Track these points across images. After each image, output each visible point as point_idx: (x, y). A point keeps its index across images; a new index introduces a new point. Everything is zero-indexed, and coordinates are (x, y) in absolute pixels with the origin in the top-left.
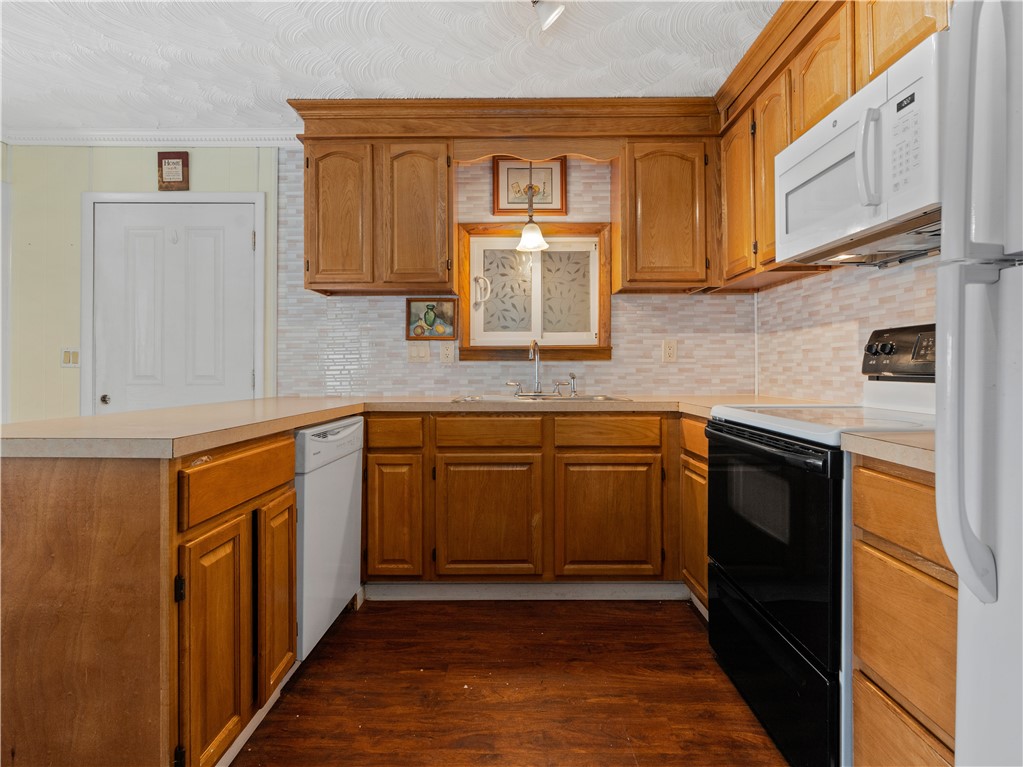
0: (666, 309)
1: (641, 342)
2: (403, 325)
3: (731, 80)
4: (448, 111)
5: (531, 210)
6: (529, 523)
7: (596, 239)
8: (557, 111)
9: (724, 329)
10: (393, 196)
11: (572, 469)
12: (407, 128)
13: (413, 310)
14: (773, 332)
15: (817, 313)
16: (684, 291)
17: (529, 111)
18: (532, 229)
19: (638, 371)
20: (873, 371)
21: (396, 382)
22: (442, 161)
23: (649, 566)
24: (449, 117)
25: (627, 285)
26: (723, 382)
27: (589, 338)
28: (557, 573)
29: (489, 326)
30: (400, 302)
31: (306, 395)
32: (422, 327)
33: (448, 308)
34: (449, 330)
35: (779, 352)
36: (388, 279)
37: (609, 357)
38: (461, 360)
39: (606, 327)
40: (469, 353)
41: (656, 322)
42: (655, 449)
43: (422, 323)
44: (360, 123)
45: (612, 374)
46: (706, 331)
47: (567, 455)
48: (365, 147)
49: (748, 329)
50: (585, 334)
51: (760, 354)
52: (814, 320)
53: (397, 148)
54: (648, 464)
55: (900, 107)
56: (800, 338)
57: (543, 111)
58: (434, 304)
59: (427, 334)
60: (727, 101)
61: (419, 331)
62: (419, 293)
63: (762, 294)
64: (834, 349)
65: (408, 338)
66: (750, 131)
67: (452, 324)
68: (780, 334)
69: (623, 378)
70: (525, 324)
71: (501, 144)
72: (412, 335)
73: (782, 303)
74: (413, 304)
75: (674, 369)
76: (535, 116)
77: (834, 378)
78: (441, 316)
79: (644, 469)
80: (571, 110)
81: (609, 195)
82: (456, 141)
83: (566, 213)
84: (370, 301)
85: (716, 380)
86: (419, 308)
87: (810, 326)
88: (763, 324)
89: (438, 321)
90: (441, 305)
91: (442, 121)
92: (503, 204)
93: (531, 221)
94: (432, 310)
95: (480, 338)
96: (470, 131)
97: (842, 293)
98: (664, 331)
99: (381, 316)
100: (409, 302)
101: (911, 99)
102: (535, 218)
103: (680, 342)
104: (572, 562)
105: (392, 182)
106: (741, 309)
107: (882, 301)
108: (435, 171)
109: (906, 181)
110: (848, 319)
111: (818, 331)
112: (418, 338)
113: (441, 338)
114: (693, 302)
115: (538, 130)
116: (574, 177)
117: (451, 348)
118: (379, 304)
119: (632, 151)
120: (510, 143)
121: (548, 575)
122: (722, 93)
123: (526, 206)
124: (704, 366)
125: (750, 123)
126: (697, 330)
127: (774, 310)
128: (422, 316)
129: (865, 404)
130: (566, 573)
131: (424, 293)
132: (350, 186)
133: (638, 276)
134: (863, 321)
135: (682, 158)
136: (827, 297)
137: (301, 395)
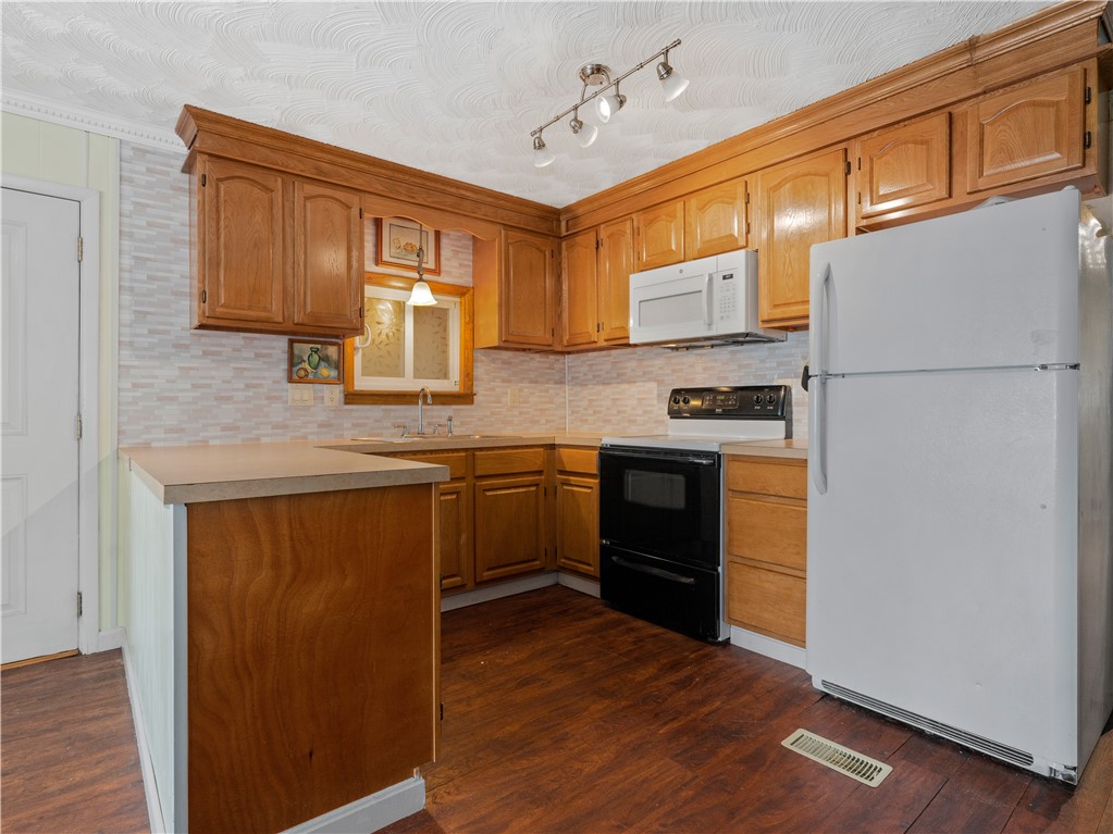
0: (510, 363)
1: (493, 389)
2: (285, 366)
3: (579, 204)
4: (362, 166)
5: (419, 269)
6: (458, 543)
7: (458, 300)
8: (454, 190)
9: (548, 381)
10: (305, 236)
11: (488, 493)
12: (320, 172)
13: (296, 352)
14: (583, 384)
15: (624, 374)
16: (524, 350)
17: (432, 184)
18: (423, 286)
19: (492, 413)
20: (675, 414)
21: (275, 427)
22: (355, 212)
23: (538, 562)
24: (360, 171)
25: (502, 345)
26: (547, 422)
27: (451, 384)
28: (478, 580)
29: (366, 372)
30: (281, 343)
31: (161, 444)
32: (305, 370)
33: (332, 351)
34: (334, 373)
35: (590, 400)
36: (301, 321)
37: (472, 403)
38: (346, 403)
39: (468, 376)
40: (353, 398)
41: (504, 374)
42: (540, 472)
43: (306, 365)
44: (267, 151)
45: (472, 417)
46: (537, 382)
47: (484, 483)
48: (276, 181)
49: (561, 382)
50: (446, 381)
51: (570, 401)
52: (621, 378)
53: (311, 189)
54: (537, 485)
55: (724, 278)
56: (608, 391)
57: (444, 187)
58: (319, 346)
59: (311, 376)
60: (569, 215)
61: (302, 373)
62: (303, 334)
63: (570, 356)
64: (638, 399)
65: (290, 380)
66: (595, 246)
67: (337, 368)
68: (590, 386)
69: (480, 420)
70: (398, 371)
71: (407, 207)
72: (295, 377)
73: (592, 365)
74: (296, 345)
75: (516, 413)
76: (436, 190)
77: (638, 418)
78: (325, 359)
79: (534, 489)
80: (463, 192)
81: (471, 263)
82: (367, 195)
83: (439, 274)
84: (244, 338)
85: (543, 421)
86: (303, 349)
87: (618, 383)
88: (573, 378)
89: (323, 364)
90: (326, 349)
91: (355, 173)
92: (386, 257)
93: (421, 280)
94: (316, 352)
95: (362, 383)
96: (379, 188)
97: (644, 363)
98: (510, 381)
99: (258, 356)
100: (291, 342)
101: (731, 276)
102: (425, 276)
103: (521, 390)
104: (489, 569)
105: (305, 222)
106: (557, 366)
107: (674, 371)
108: (349, 220)
109: (728, 317)
110: (650, 380)
111: (625, 386)
112: (302, 380)
113: (327, 382)
114: (528, 359)
115: (437, 202)
116: (444, 241)
117: (335, 393)
118: (255, 342)
119: (507, 237)
120: (415, 208)
121: (470, 584)
122: (568, 209)
123: (416, 264)
124: (536, 410)
125: (594, 240)
126: (531, 382)
127: (585, 369)
128: (306, 358)
129: (670, 433)
130: (485, 579)
131: (309, 335)
132: (258, 217)
133: (511, 338)
134: (660, 383)
135: (538, 249)
136: (633, 364)
137: (154, 445)
